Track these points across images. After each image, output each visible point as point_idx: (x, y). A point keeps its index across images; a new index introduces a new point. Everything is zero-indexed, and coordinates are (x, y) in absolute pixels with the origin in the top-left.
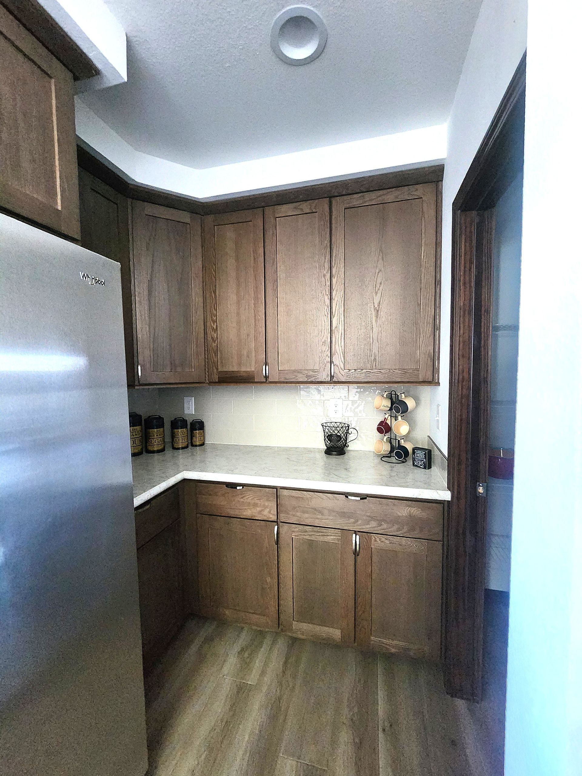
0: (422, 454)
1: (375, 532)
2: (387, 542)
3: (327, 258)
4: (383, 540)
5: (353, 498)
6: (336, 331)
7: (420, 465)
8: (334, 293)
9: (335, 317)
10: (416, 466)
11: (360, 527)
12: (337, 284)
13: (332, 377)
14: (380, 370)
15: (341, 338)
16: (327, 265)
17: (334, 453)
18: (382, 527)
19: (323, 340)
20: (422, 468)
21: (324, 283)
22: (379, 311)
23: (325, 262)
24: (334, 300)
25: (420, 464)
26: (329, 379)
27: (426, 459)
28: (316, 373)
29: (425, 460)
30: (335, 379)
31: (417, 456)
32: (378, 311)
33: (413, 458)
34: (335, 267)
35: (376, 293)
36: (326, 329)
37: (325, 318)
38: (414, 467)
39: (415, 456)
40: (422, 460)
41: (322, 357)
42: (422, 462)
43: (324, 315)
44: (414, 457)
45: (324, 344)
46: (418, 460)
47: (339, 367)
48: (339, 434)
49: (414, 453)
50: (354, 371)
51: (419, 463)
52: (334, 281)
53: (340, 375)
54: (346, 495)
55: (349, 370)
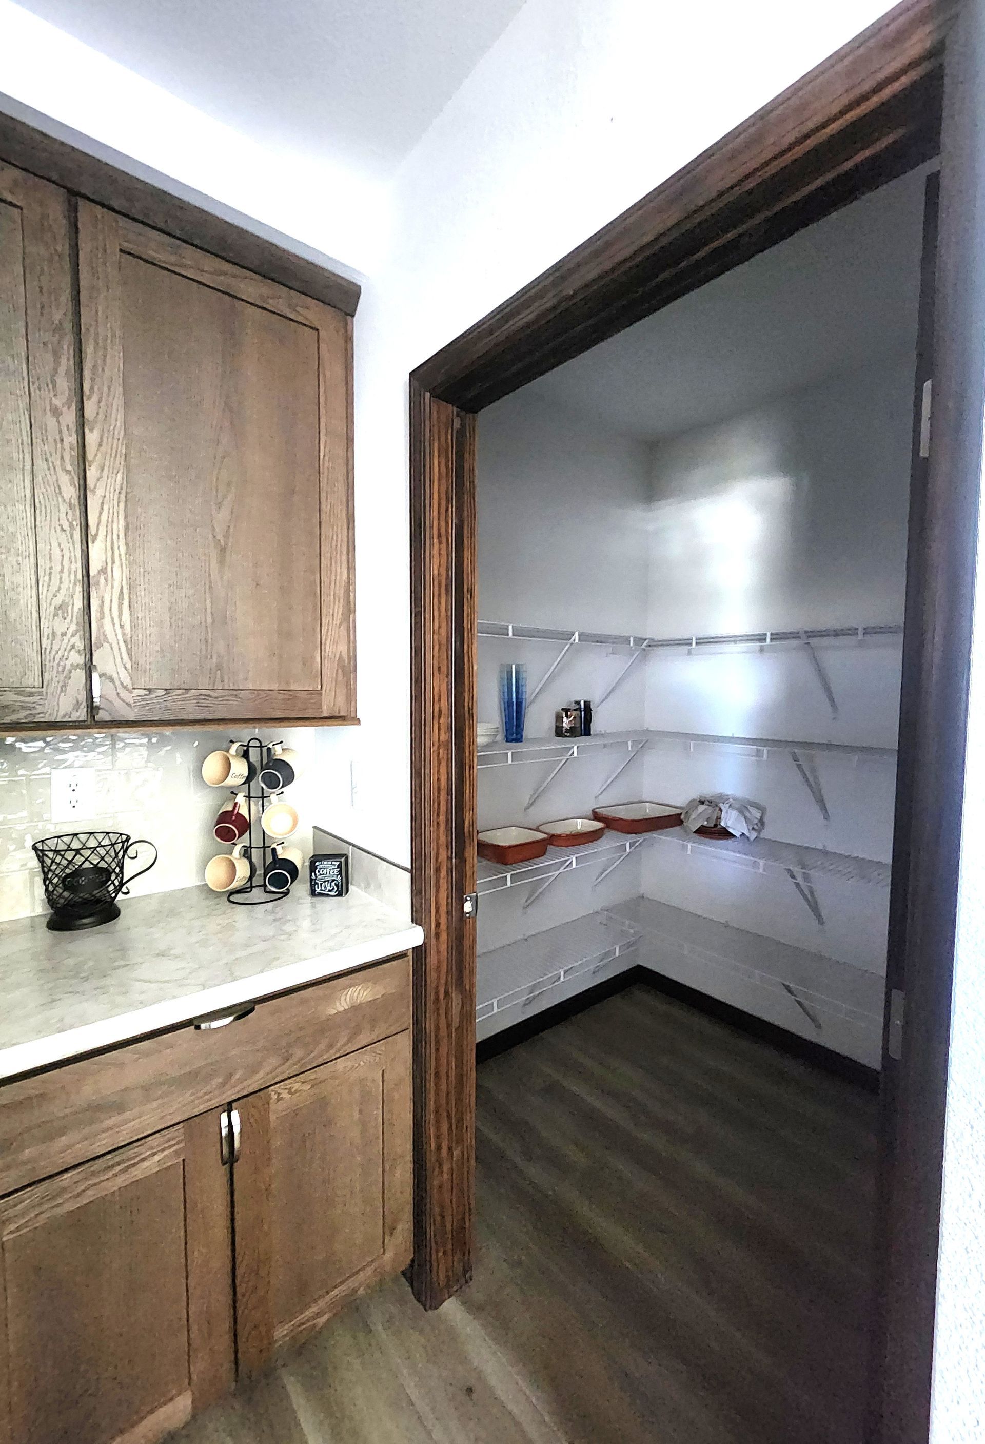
0: (333, 867)
1: (277, 1079)
2: (307, 1087)
3: (64, 361)
4: (296, 1086)
5: (215, 1024)
6: (102, 580)
7: (330, 891)
8: (92, 473)
9: (96, 542)
10: (320, 895)
11: (237, 1089)
12: (103, 449)
13: (92, 708)
14: (235, 693)
15: (120, 605)
16: (64, 384)
17: (85, 921)
18: (295, 1059)
19: (58, 601)
20: (335, 896)
21: (53, 434)
22: (228, 552)
23: (56, 370)
24: (93, 491)
25: (328, 888)
26: (81, 714)
27: (341, 876)
28: (36, 698)
29: (339, 878)
30: (102, 716)
31: (321, 875)
32: (223, 550)
33: (311, 880)
34: (95, 398)
35: (219, 506)
36: (66, 570)
37: (63, 537)
38: (315, 899)
39: (315, 875)
40: (333, 880)
41: (53, 653)
42: (333, 884)
43: (58, 528)
44: (314, 877)
45: (60, 612)
46: (325, 882)
47: (117, 683)
48: (103, 865)
49: (313, 868)
50: (163, 692)
51: (325, 887)
52: (92, 438)
53: (118, 703)
54: (193, 1023)
55: (149, 690)
